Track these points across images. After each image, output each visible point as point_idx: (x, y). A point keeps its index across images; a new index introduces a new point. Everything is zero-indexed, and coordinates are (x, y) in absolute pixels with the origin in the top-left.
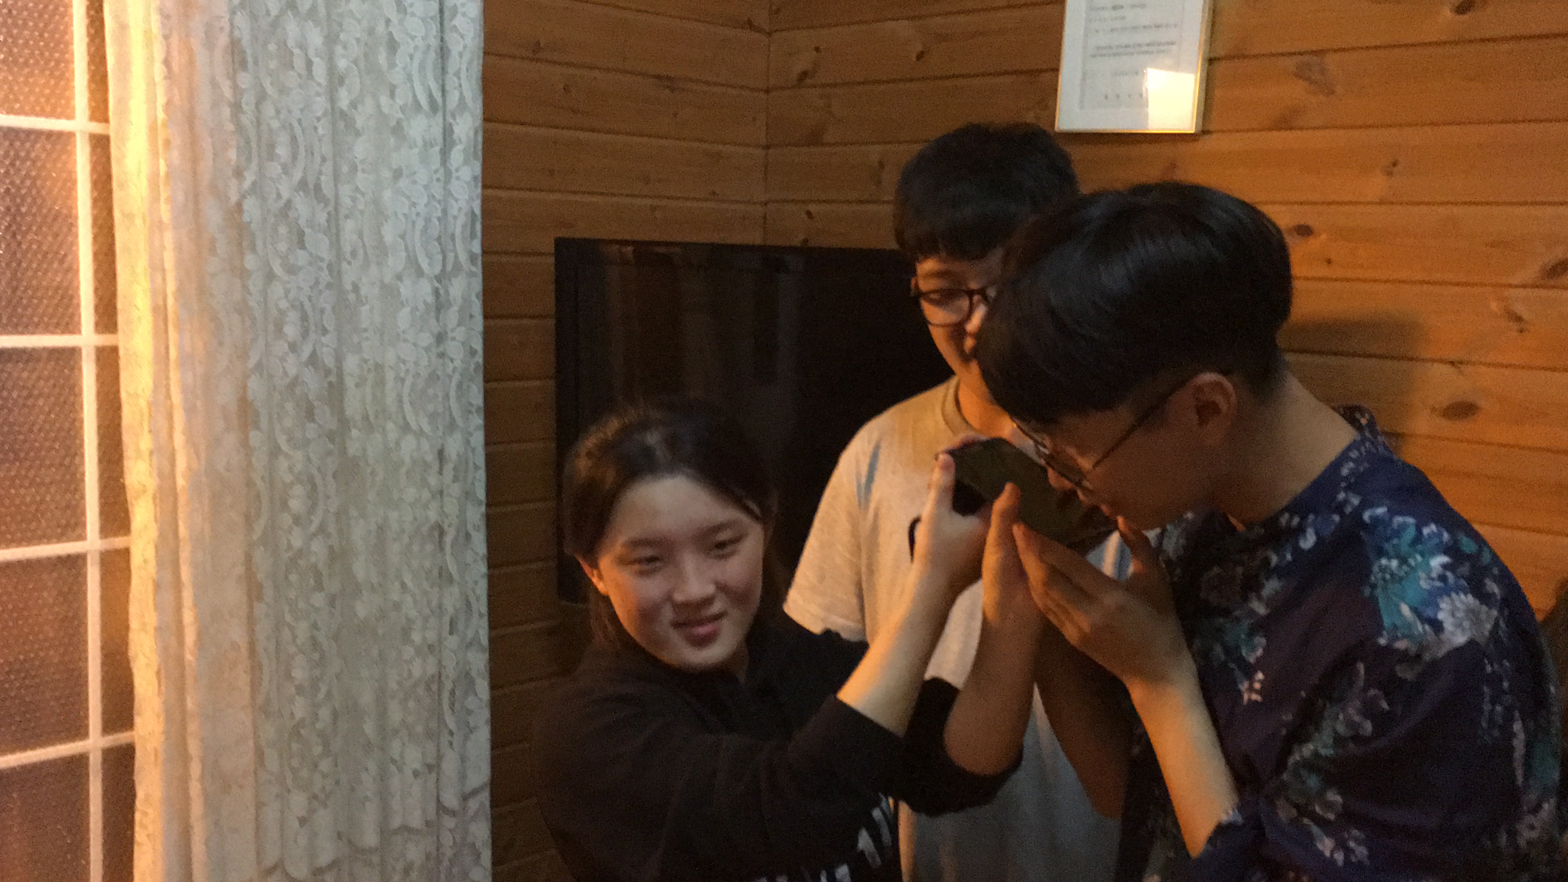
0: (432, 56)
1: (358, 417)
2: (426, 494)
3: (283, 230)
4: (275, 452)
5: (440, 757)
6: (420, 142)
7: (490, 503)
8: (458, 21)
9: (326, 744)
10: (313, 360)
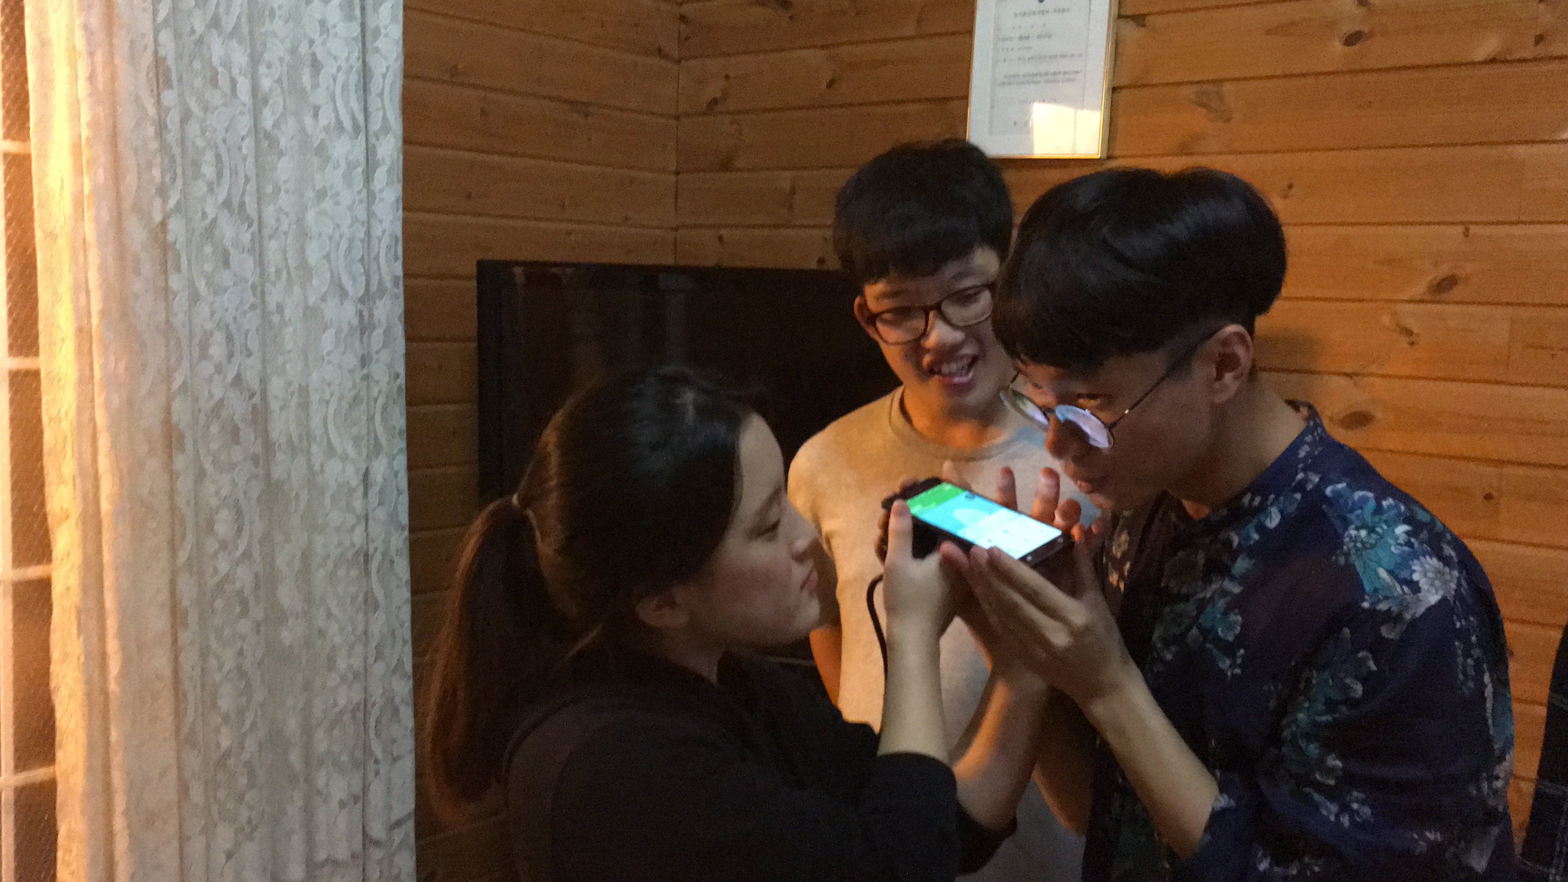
0: (354, 78)
1: (283, 440)
2: (351, 519)
3: (208, 249)
4: (200, 476)
5: (365, 789)
6: (343, 164)
7: (414, 527)
8: (381, 43)
9: (252, 774)
10: (238, 380)
